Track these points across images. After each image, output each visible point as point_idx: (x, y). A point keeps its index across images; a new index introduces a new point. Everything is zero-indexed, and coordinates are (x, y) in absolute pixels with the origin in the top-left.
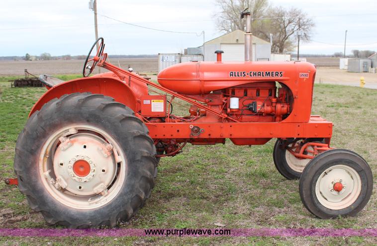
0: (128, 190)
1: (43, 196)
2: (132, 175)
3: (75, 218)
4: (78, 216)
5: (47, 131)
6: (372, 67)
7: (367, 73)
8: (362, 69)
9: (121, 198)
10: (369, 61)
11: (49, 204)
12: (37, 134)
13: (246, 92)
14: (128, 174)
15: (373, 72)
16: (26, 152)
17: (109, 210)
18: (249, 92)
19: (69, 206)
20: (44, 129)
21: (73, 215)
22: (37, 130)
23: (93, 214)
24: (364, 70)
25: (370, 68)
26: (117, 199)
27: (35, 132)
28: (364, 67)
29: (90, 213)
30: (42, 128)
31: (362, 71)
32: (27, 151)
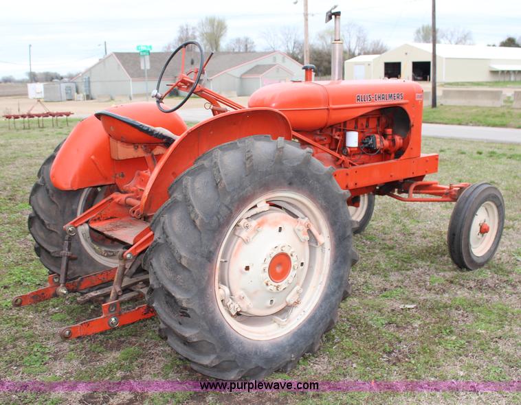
0: (336, 287)
1: (225, 333)
2: (340, 262)
3: (271, 356)
4: (274, 351)
5: (233, 211)
6: (77, 92)
7: (72, 102)
8: (64, 96)
9: (328, 301)
10: (73, 86)
11: (234, 345)
12: (219, 219)
13: (356, 123)
14: (335, 261)
15: (81, 99)
16: (199, 259)
17: (313, 327)
18: (360, 122)
19: (256, 339)
20: (229, 209)
21: (267, 352)
22: (218, 213)
23: (293, 341)
24: (69, 98)
25: (76, 94)
26: (321, 306)
27: (215, 218)
28: (67, 93)
29: (288, 341)
30: (227, 207)
31: (65, 99)
32: (202, 257)
